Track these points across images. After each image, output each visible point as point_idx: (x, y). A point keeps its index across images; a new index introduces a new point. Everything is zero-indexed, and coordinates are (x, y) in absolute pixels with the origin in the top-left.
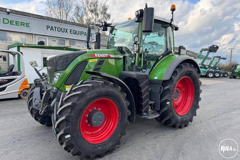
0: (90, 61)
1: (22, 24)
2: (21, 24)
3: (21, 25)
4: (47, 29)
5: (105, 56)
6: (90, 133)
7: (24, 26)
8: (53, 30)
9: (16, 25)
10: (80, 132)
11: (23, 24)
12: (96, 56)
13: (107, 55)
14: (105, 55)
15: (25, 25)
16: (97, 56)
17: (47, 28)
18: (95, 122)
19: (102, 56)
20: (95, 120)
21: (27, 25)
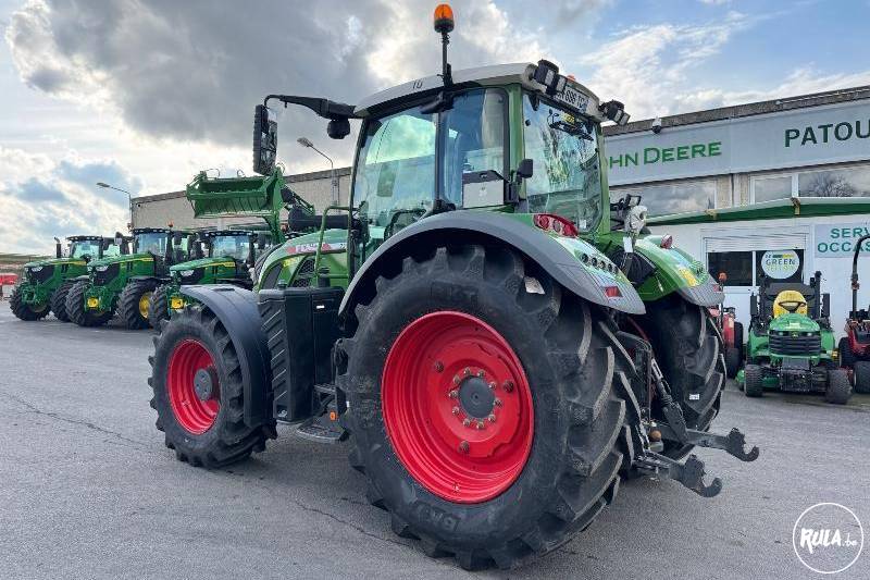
1: (697, 150)
2: (694, 152)
3: (693, 156)
4: (787, 145)
7: (703, 155)
8: (815, 142)
9: (679, 158)
11: (701, 148)
12: (297, 251)
15: (706, 152)
16: (300, 250)
17: (788, 138)
18: (198, 388)
21: (713, 149)
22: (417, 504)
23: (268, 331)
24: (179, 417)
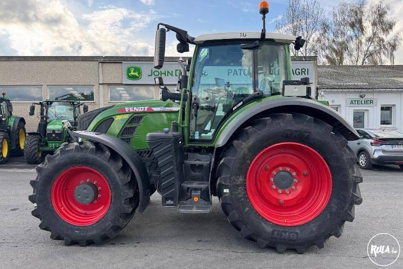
0: (118, 118)
4: (228, 75)
5: (143, 110)
6: (84, 212)
8: (237, 75)
10: (52, 203)
12: (127, 111)
13: (146, 108)
14: (143, 108)
16: (129, 111)
18: (79, 197)
19: (137, 110)
20: (79, 195)
22: (273, 232)
23: (158, 157)
24: (63, 218)
